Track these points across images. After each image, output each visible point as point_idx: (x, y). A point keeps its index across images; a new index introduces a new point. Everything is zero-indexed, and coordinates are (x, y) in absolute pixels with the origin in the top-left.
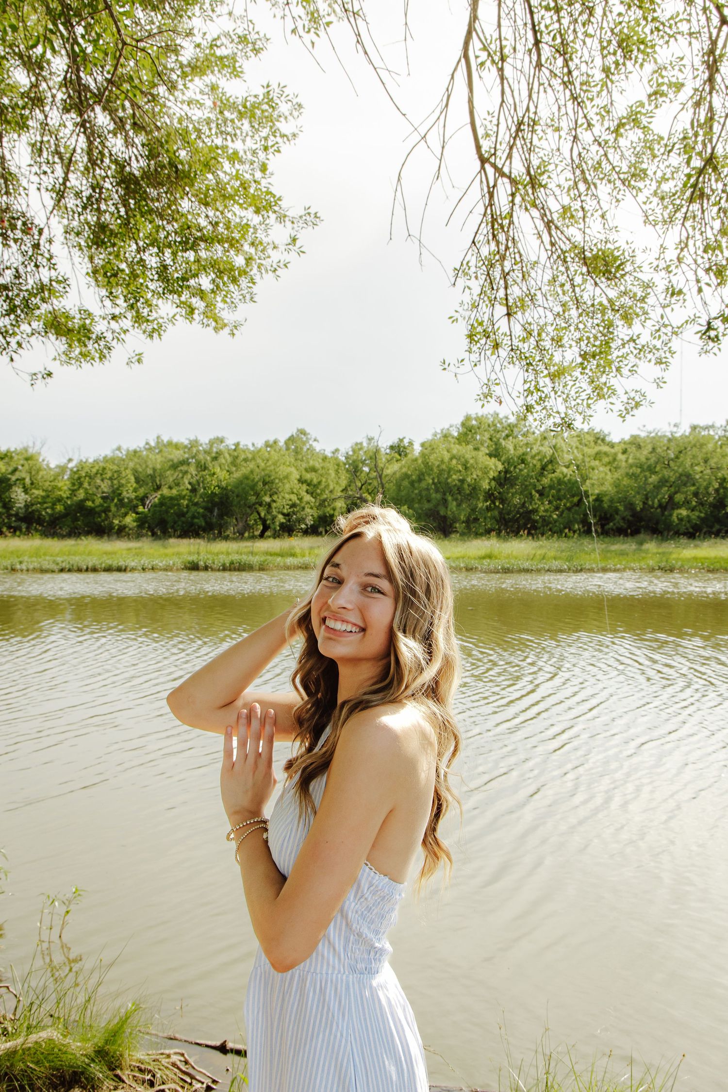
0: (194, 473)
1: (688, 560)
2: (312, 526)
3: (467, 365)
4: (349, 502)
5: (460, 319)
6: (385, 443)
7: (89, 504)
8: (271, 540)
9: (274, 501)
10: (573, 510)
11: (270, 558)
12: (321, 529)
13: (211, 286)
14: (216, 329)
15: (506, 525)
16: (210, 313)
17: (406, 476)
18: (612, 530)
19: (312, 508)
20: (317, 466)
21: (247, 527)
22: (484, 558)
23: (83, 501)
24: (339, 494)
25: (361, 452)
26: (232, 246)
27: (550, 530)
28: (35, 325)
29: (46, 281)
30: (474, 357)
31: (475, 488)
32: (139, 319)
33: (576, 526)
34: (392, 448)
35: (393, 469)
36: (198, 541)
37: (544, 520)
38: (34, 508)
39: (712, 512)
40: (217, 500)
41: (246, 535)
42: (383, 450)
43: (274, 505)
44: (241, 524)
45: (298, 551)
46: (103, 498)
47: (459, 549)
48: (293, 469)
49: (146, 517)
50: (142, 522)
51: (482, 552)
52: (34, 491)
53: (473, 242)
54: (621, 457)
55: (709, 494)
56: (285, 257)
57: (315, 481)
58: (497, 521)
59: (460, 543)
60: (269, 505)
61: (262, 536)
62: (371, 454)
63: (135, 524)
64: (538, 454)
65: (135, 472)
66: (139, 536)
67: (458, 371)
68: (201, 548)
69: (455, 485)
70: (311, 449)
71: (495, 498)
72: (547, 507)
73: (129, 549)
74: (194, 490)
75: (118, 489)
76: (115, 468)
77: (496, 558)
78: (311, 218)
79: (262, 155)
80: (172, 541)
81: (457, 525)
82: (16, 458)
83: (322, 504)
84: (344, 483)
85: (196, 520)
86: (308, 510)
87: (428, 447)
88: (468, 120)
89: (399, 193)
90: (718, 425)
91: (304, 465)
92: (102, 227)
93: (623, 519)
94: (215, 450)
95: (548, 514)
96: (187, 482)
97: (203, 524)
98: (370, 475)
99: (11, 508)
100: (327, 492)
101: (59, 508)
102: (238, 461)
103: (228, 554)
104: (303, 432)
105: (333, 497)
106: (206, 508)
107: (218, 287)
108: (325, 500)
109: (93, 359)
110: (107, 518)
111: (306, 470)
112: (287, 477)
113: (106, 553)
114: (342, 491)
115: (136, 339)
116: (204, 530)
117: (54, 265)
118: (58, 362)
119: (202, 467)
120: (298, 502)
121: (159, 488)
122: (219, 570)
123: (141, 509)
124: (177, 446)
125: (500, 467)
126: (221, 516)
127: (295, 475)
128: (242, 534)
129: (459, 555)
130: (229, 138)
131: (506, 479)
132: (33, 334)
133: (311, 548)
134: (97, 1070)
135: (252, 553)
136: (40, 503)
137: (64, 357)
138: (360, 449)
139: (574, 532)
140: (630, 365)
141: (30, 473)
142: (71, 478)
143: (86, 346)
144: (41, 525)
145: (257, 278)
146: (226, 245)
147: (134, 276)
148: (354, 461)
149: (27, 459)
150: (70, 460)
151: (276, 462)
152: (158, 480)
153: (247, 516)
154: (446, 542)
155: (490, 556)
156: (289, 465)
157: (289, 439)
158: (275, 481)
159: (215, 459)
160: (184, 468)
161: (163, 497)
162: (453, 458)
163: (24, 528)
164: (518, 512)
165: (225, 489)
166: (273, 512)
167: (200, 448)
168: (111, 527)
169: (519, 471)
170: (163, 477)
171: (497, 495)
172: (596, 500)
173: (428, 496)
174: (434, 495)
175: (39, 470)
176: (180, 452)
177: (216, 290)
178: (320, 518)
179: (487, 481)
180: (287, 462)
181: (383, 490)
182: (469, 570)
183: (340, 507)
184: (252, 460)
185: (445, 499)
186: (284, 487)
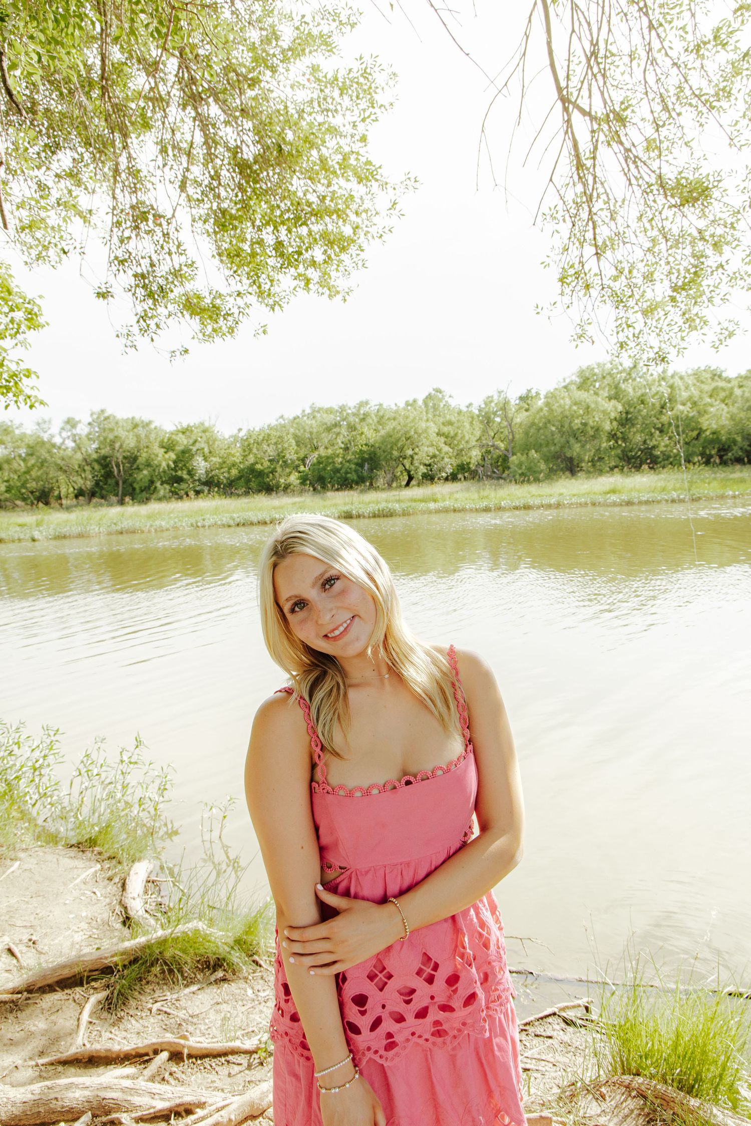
0: (345, 434)
2: (452, 474)
3: (560, 307)
4: (484, 450)
6: (514, 395)
7: (258, 467)
8: (416, 488)
9: (416, 454)
10: (691, 444)
11: (414, 504)
12: (460, 476)
13: (324, 257)
14: (330, 296)
15: (629, 463)
17: (533, 424)
18: (731, 460)
19: (450, 458)
20: (453, 419)
21: (395, 478)
22: (608, 493)
23: (253, 464)
24: (474, 443)
25: (493, 404)
26: (338, 217)
27: (671, 463)
28: (171, 307)
31: (597, 430)
32: (261, 294)
33: (696, 459)
34: (521, 398)
35: (521, 418)
36: (352, 492)
37: (664, 455)
40: (366, 456)
41: (394, 485)
42: (512, 401)
43: (416, 457)
44: (389, 476)
45: (439, 496)
46: (270, 461)
47: (586, 486)
48: (432, 424)
49: (307, 475)
50: (304, 480)
51: (607, 488)
52: (212, 459)
54: (738, 392)
57: (452, 433)
58: (620, 458)
59: (586, 481)
60: (412, 457)
61: (408, 485)
62: (501, 405)
63: (298, 481)
64: (657, 393)
65: (295, 436)
66: (302, 492)
68: (355, 499)
69: (579, 429)
70: (447, 405)
71: (618, 438)
72: (668, 442)
73: (294, 504)
74: (346, 449)
75: (282, 452)
76: (278, 434)
77: (620, 492)
78: (412, 183)
80: (330, 494)
81: (583, 465)
82: (195, 431)
83: (459, 453)
84: (478, 433)
85: (349, 475)
86: (446, 460)
87: (552, 397)
91: (442, 420)
92: (224, 212)
93: (741, 449)
94: (362, 412)
95: (669, 449)
96: (340, 442)
97: (355, 478)
98: (502, 425)
99: (194, 475)
100: (463, 442)
101: (234, 472)
102: (384, 420)
103: (378, 502)
104: (438, 391)
105: (469, 446)
106: (357, 464)
107: (329, 257)
108: (462, 450)
109: (224, 334)
110: (274, 477)
111: (443, 424)
112: (425, 431)
113: (274, 508)
114: (477, 441)
116: (357, 483)
118: (195, 339)
119: (352, 428)
120: (437, 453)
121: (316, 448)
122: (369, 517)
123: (302, 468)
124: (329, 411)
125: (620, 408)
126: (371, 470)
127: (433, 429)
128: (390, 485)
129: (585, 491)
131: (627, 419)
132: (170, 316)
133: (451, 493)
135: (399, 501)
136: (218, 469)
137: (200, 336)
138: (491, 402)
139: (694, 464)
141: (208, 443)
142: (242, 445)
143: (217, 322)
144: (219, 487)
146: (334, 217)
147: (253, 255)
148: (486, 413)
149: (204, 431)
150: (240, 430)
151: (415, 418)
152: (315, 442)
153: (395, 468)
154: (573, 481)
155: (614, 491)
156: (427, 420)
157: (427, 398)
158: (416, 436)
159: (363, 420)
160: (337, 430)
161: (320, 457)
162: (575, 404)
163: (206, 491)
164: (640, 449)
165: (372, 446)
166: (416, 463)
167: (350, 411)
168: (278, 487)
169: (639, 411)
170: (319, 439)
171: (619, 434)
172: (714, 433)
173: (553, 440)
174: (557, 437)
175: (215, 440)
176: (332, 416)
177: (328, 260)
178: (458, 466)
179: (608, 423)
180: (425, 418)
181: (514, 438)
182: (594, 504)
183: (475, 455)
184: (394, 419)
185: (568, 442)
186: (424, 440)
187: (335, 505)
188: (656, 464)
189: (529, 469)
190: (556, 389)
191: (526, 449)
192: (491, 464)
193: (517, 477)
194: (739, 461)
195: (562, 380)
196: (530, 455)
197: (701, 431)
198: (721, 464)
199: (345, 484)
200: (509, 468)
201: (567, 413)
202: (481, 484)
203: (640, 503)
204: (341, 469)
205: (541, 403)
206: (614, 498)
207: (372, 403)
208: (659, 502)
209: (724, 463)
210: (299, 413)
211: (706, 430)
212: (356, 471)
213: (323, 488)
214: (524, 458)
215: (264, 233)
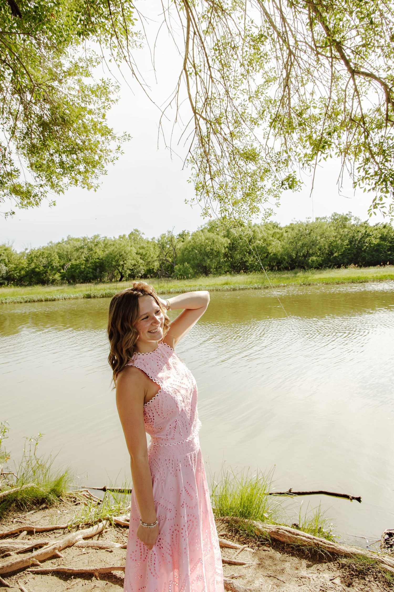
0: (86, 252)
1: (317, 280)
2: (144, 274)
4: (161, 262)
5: (192, 181)
6: (176, 234)
7: (37, 270)
8: (125, 282)
9: (125, 264)
12: (148, 276)
13: (84, 170)
14: (88, 189)
15: (234, 269)
16: (85, 181)
17: (186, 249)
18: (283, 268)
19: (143, 266)
20: (145, 246)
21: (114, 277)
22: (224, 284)
23: (34, 268)
24: (156, 259)
25: (165, 238)
26: (92, 151)
27: (254, 270)
28: (5, 191)
29: (9, 171)
30: (199, 197)
31: (218, 252)
32: (53, 186)
33: (266, 268)
34: (180, 235)
35: (180, 246)
36: (90, 284)
37: (251, 265)
38: (11, 273)
39: (327, 257)
40: (98, 265)
41: (113, 280)
42: (175, 237)
43: (125, 265)
44: (110, 275)
46: (44, 267)
47: (213, 281)
48: (133, 248)
49: (65, 274)
50: (63, 277)
51: (223, 282)
52: (10, 265)
53: (189, 151)
54: (285, 234)
55: (325, 248)
56: (116, 155)
58: (230, 267)
59: (213, 279)
60: (123, 265)
61: (120, 280)
62: (170, 239)
63: (60, 278)
64: (247, 235)
65: (58, 253)
66: (62, 284)
67: (192, 204)
68: (92, 288)
69: (209, 252)
70: (141, 238)
71: (229, 257)
72: (253, 259)
73: (58, 290)
74: (87, 261)
75: (51, 262)
76: (49, 252)
78: (127, 137)
79: (102, 111)
80: (78, 285)
81: (212, 270)
83: (148, 264)
84: (158, 253)
85: (89, 275)
86: (141, 267)
87: (195, 235)
88: (188, 96)
89: (160, 129)
90: (328, 216)
91: (138, 246)
92: (33, 146)
93: (287, 262)
94: (96, 241)
95: (253, 262)
96: (83, 257)
97: (92, 276)
98: (170, 249)
100: (150, 258)
101: (23, 272)
102: (107, 246)
103: (105, 290)
104: (136, 230)
105: (153, 260)
106: (93, 269)
107: (87, 170)
108: (149, 262)
109: (33, 205)
110: (46, 276)
111: (139, 248)
112: (130, 252)
113: (47, 293)
114: (157, 257)
115: (51, 195)
116: (93, 279)
117: (13, 163)
118: (18, 207)
119: (91, 250)
120: (136, 263)
121: (70, 260)
122: (101, 297)
124: (78, 240)
125: (229, 242)
126: (101, 272)
127: (134, 251)
128: (111, 280)
129: (213, 284)
130: (87, 103)
131: (233, 247)
132: (5, 195)
134: (52, 497)
135: (116, 289)
136: (13, 271)
137: (20, 205)
138: (164, 237)
139: (265, 270)
140: (265, 198)
142: (27, 258)
143: (29, 199)
144: (14, 281)
145: (105, 165)
146: (90, 151)
147: (49, 167)
148: (162, 243)
149: (5, 250)
150: (26, 249)
151: (125, 245)
152: (69, 256)
153: (113, 271)
154: (207, 278)
155: (227, 284)
156: (131, 246)
157: (130, 234)
158: (125, 254)
159: (96, 245)
160: (82, 250)
161: (72, 265)
162: (207, 239)
163: (6, 283)
164: (239, 263)
165: (101, 259)
166: (125, 269)
167: (89, 240)
168: (48, 280)
169: (239, 243)
170: (72, 255)
171: (229, 255)
172: (274, 255)
173: (196, 257)
174: (199, 257)
175: (12, 255)
176: (79, 243)
177: (87, 171)
178: (147, 270)
179: (224, 249)
180: (130, 245)
181: (176, 256)
182: (217, 290)
183: (156, 265)
184: (114, 245)
185: (204, 258)
186: (130, 257)
187: (81, 291)
188: (247, 270)
189: (184, 272)
190: (197, 231)
191: (182, 262)
192: (165, 269)
193: (178, 276)
194: (286, 269)
195: (200, 227)
196: (185, 265)
197: (269, 254)
198: (278, 270)
199: (86, 279)
200: (174, 272)
201: (203, 244)
202: (160, 280)
203: (239, 289)
204: (84, 271)
205: (190, 238)
206: (226, 287)
207: (101, 236)
208: (249, 289)
209: (279, 270)
210: (60, 240)
211: (271, 253)
212: (92, 273)
213: (74, 281)
214: (181, 267)
215: (54, 157)
